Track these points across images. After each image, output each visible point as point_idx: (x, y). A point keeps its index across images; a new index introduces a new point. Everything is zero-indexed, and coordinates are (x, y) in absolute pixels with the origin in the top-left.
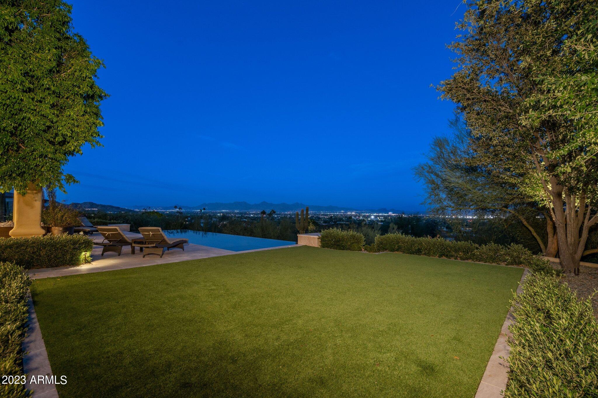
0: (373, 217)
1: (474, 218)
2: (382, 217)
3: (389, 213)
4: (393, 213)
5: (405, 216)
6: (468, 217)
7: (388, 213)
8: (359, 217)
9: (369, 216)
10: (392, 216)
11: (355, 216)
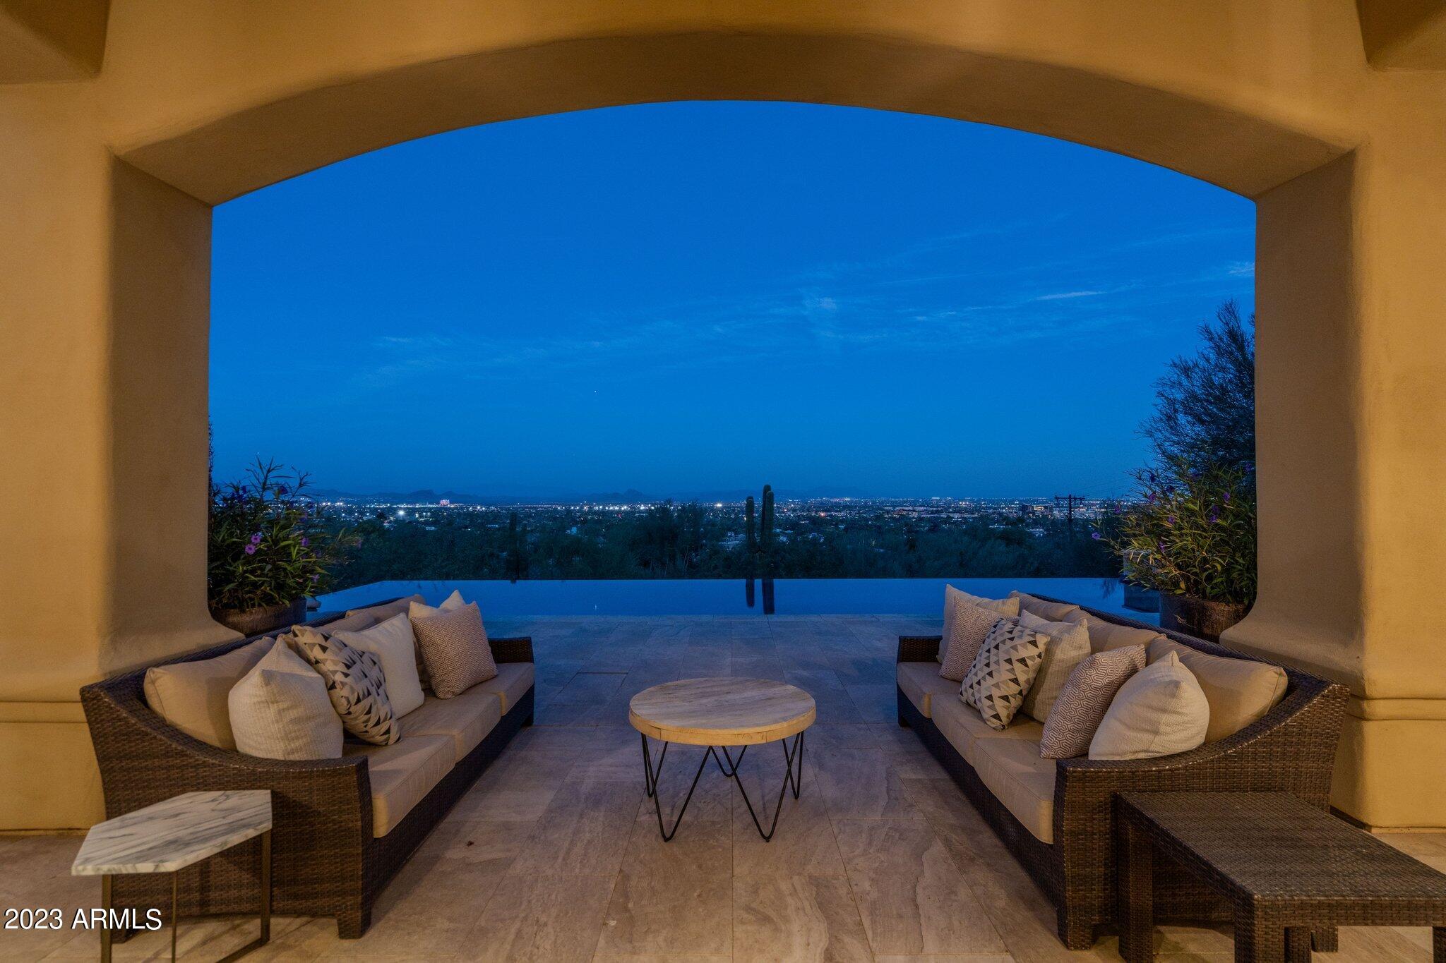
0: (401, 513)
1: (623, 509)
2: (426, 512)
3: (441, 502)
4: (451, 503)
5: (481, 508)
6: (611, 508)
7: (438, 503)
8: (362, 513)
9: (394, 511)
10: (450, 508)
11: (350, 511)
